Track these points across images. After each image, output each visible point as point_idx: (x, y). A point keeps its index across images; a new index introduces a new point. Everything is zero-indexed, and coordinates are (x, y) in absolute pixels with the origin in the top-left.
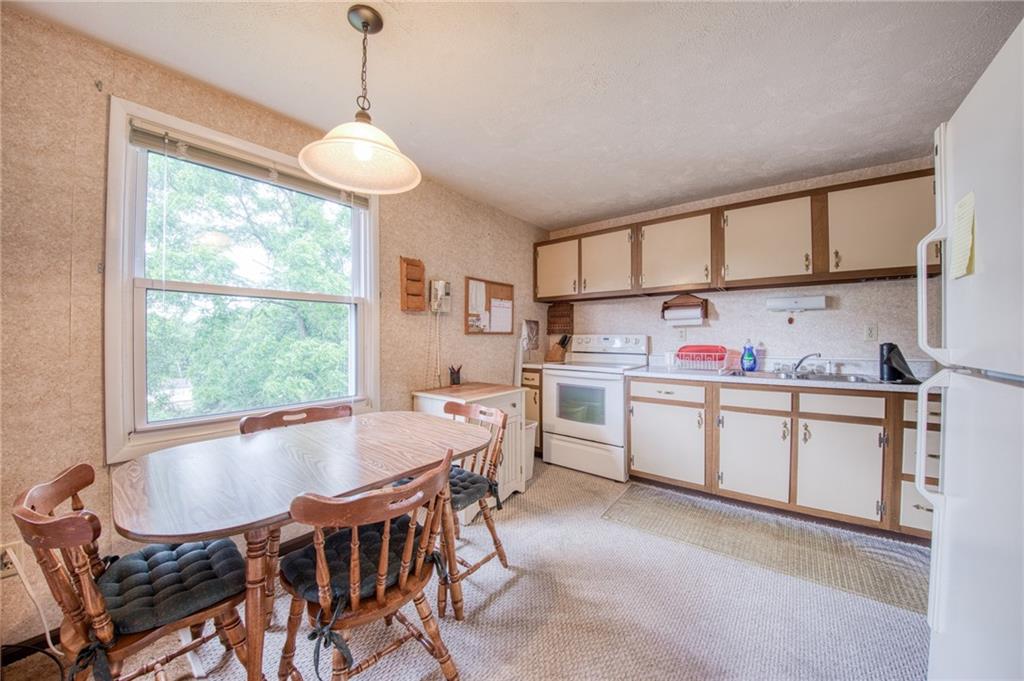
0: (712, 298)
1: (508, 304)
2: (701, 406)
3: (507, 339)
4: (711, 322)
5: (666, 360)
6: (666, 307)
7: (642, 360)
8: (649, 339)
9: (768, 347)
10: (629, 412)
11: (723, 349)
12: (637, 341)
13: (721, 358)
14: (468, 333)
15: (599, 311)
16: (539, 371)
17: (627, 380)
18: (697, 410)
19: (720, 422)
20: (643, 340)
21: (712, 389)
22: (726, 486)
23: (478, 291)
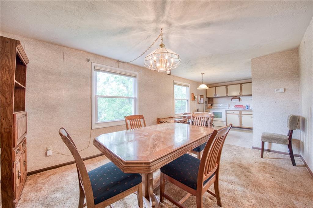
0: (240, 97)
1: (203, 99)
2: (239, 114)
3: (202, 104)
4: (240, 101)
5: (232, 108)
6: (232, 99)
7: (228, 108)
8: (229, 104)
9: (250, 105)
10: (226, 116)
11: (242, 106)
12: (227, 105)
13: (242, 107)
14: (198, 104)
15: (219, 100)
16: (209, 110)
17: (226, 111)
18: (238, 115)
19: (242, 116)
20: (228, 105)
21: (241, 112)
22: (243, 126)
23: (199, 96)
